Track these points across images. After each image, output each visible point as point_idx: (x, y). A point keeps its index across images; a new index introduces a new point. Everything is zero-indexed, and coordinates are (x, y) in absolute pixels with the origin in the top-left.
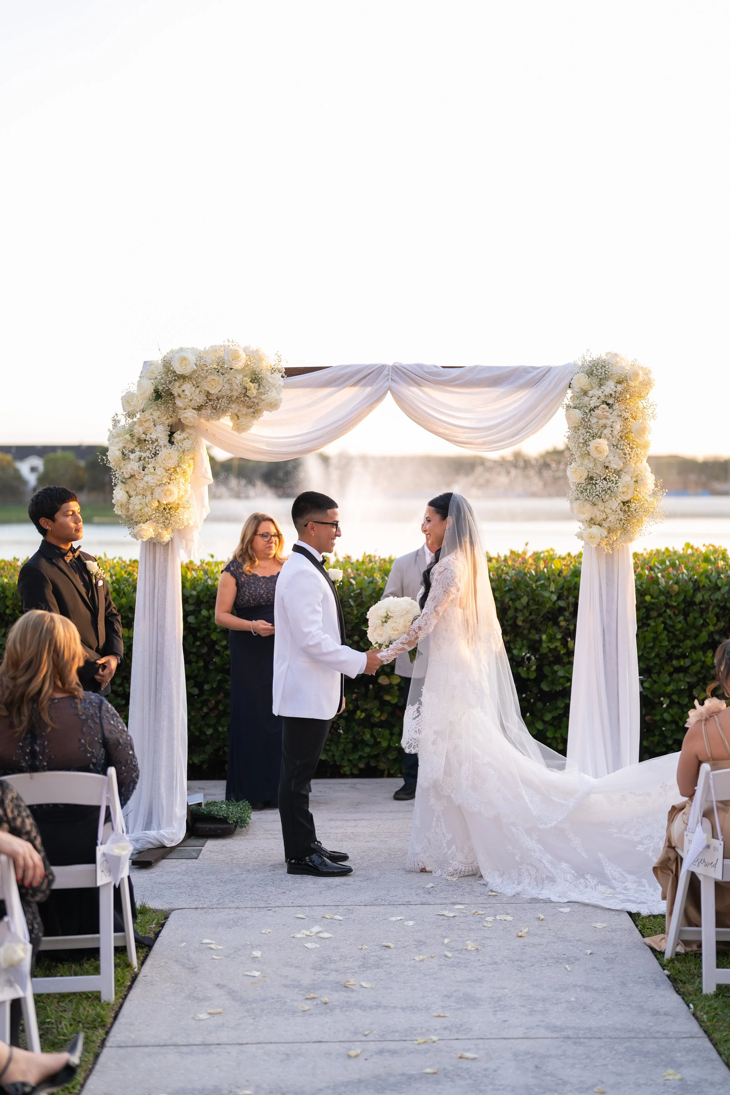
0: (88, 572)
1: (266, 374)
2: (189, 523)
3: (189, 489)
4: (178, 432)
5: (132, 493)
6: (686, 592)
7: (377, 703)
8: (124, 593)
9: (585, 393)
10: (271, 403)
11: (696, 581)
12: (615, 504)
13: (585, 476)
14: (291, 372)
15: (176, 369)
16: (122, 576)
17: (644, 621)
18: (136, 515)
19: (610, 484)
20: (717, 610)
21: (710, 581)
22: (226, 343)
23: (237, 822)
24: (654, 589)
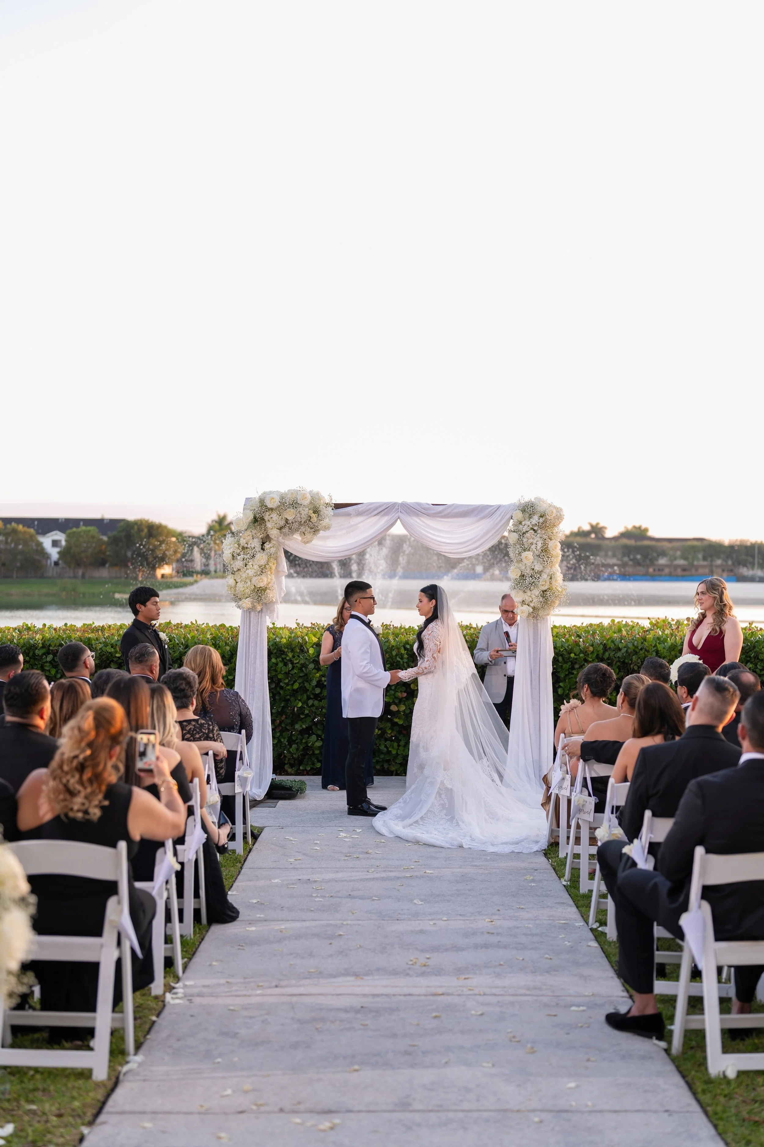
0: (160, 639)
1: (322, 508)
2: (272, 600)
3: (273, 578)
4: (267, 543)
5: (238, 580)
6: (598, 651)
7: (389, 725)
8: (219, 647)
9: (520, 523)
10: (325, 527)
11: (605, 644)
12: (537, 592)
13: (519, 574)
14: (338, 506)
15: (267, 505)
16: (217, 635)
17: (570, 671)
18: (240, 594)
19: (534, 580)
20: (618, 664)
21: (615, 645)
22: (298, 489)
23: (298, 790)
24: (577, 650)
